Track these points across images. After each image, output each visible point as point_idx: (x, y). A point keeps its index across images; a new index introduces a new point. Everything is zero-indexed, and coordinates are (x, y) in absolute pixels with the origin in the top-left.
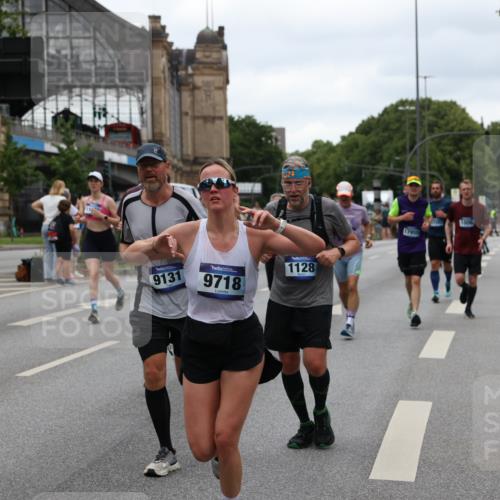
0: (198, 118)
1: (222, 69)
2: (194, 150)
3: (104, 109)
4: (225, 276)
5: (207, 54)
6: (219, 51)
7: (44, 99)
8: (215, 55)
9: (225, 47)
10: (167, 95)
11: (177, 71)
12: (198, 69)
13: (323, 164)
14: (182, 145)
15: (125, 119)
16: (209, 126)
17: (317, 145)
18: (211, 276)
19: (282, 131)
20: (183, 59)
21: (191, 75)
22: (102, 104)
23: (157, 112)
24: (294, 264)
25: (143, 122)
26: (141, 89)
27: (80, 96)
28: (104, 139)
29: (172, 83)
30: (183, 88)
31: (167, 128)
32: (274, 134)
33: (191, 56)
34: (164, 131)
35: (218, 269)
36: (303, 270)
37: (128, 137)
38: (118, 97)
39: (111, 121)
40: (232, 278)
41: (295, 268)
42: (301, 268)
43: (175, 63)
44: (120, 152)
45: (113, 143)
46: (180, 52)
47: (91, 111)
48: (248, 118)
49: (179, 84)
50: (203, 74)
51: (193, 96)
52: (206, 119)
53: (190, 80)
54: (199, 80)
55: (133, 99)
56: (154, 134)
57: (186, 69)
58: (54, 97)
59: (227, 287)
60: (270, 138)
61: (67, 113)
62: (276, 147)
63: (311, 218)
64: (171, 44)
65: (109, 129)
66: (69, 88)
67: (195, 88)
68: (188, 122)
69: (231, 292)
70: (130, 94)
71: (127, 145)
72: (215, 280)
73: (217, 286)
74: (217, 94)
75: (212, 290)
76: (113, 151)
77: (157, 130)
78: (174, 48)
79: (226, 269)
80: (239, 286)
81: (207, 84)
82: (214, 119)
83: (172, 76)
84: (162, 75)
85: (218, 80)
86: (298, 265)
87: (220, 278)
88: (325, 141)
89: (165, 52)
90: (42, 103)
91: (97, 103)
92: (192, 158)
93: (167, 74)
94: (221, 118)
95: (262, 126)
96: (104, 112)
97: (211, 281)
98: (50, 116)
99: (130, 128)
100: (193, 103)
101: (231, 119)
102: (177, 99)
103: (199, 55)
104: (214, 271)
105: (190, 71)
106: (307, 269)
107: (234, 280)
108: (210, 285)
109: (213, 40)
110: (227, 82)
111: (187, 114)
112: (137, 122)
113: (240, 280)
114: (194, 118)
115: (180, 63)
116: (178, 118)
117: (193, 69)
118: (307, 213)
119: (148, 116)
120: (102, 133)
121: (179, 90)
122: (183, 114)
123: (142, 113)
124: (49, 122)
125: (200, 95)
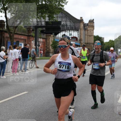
0: (88, 36)
1: (93, 27)
2: (87, 42)
3: (71, 34)
4: (65, 65)
5: (91, 24)
6: (93, 24)
7: (60, 32)
8: (92, 24)
9: (94, 23)
10: (83, 31)
11: (85, 27)
12: (89, 27)
13: (111, 44)
14: (85, 41)
15: (75, 36)
16: (90, 37)
17: (110, 41)
18: (61, 65)
19: (104, 38)
20: (86, 25)
21: (87, 28)
22: (71, 33)
23: (81, 35)
24: (95, 65)
25: (78, 36)
26: (78, 30)
27: (67, 32)
28: (71, 39)
29: (84, 29)
30: (86, 30)
31: (82, 37)
32: (102, 39)
33: (87, 24)
34: (82, 38)
35: (63, 63)
36: (97, 67)
37: (75, 39)
38: (74, 32)
39: (72, 36)
40: (67, 66)
41: (95, 66)
42: (97, 66)
43: (84, 26)
44: (74, 42)
45: (73, 40)
46: (85, 24)
47: (69, 34)
48: (97, 36)
49: (85, 29)
50: (89, 28)
51: (87, 32)
52: (90, 36)
53: (87, 29)
54: (89, 29)
55: (77, 32)
56: (80, 39)
57: (86, 27)
58: (62, 32)
59: (65, 68)
60: (101, 39)
61: (64, 35)
62: (102, 41)
63: (100, 56)
64: (84, 22)
65: (72, 38)
66: (65, 30)
67: (88, 30)
68: (86, 36)
69: (66, 69)
70: (76, 31)
71: (75, 40)
72: (62, 66)
73: (63, 68)
74: (92, 31)
75: (61, 69)
76: (73, 42)
77: (81, 38)
78: (85, 23)
79: (65, 63)
80: (69, 68)
81: (90, 29)
82: (91, 36)
83: (84, 28)
84: (82, 28)
85: (92, 29)
86: (96, 66)
87: (64, 65)
88: (112, 40)
89: (83, 24)
90: (60, 33)
91: (70, 33)
92: (87, 43)
93: (83, 27)
94: (92, 36)
95: (100, 37)
96: (71, 35)
97: (61, 66)
98: (61, 35)
99: (76, 38)
100: (87, 33)
101: (94, 36)
102: (85, 32)
103: (89, 24)
104: (62, 64)
105: (87, 27)
106: (98, 67)
107: (68, 66)
108: (61, 68)
109: (92, 21)
110: (94, 29)
111: (86, 35)
112: (77, 37)
113: (69, 66)
114: (87, 36)
115: (85, 26)
116: (84, 36)
117: (88, 27)
118: (100, 54)
119: (79, 35)
120: (71, 38)
121: (85, 31)
122: (85, 35)
123: (78, 35)
124: (61, 36)
125: (89, 31)
